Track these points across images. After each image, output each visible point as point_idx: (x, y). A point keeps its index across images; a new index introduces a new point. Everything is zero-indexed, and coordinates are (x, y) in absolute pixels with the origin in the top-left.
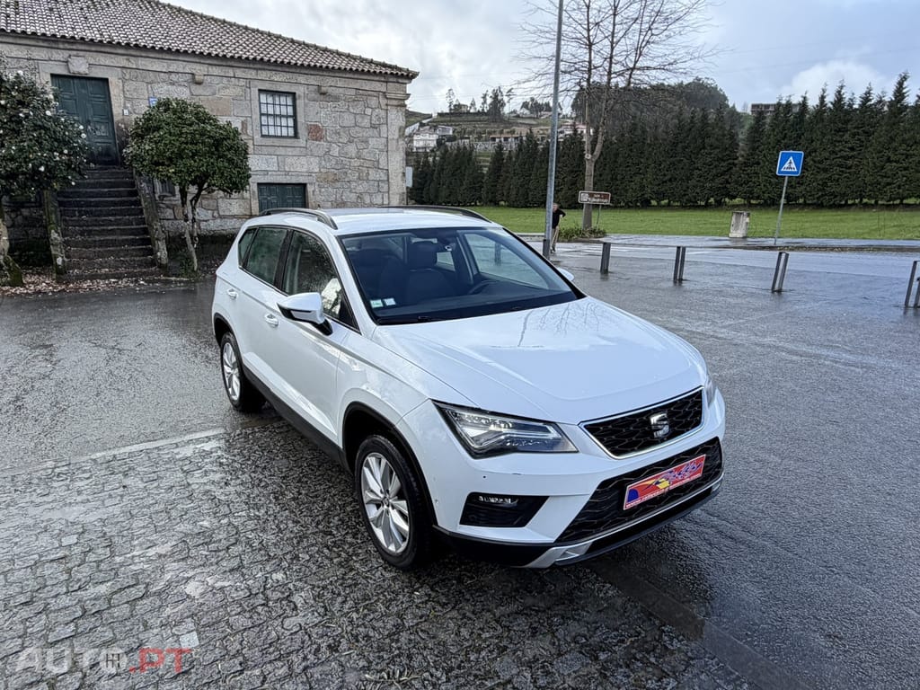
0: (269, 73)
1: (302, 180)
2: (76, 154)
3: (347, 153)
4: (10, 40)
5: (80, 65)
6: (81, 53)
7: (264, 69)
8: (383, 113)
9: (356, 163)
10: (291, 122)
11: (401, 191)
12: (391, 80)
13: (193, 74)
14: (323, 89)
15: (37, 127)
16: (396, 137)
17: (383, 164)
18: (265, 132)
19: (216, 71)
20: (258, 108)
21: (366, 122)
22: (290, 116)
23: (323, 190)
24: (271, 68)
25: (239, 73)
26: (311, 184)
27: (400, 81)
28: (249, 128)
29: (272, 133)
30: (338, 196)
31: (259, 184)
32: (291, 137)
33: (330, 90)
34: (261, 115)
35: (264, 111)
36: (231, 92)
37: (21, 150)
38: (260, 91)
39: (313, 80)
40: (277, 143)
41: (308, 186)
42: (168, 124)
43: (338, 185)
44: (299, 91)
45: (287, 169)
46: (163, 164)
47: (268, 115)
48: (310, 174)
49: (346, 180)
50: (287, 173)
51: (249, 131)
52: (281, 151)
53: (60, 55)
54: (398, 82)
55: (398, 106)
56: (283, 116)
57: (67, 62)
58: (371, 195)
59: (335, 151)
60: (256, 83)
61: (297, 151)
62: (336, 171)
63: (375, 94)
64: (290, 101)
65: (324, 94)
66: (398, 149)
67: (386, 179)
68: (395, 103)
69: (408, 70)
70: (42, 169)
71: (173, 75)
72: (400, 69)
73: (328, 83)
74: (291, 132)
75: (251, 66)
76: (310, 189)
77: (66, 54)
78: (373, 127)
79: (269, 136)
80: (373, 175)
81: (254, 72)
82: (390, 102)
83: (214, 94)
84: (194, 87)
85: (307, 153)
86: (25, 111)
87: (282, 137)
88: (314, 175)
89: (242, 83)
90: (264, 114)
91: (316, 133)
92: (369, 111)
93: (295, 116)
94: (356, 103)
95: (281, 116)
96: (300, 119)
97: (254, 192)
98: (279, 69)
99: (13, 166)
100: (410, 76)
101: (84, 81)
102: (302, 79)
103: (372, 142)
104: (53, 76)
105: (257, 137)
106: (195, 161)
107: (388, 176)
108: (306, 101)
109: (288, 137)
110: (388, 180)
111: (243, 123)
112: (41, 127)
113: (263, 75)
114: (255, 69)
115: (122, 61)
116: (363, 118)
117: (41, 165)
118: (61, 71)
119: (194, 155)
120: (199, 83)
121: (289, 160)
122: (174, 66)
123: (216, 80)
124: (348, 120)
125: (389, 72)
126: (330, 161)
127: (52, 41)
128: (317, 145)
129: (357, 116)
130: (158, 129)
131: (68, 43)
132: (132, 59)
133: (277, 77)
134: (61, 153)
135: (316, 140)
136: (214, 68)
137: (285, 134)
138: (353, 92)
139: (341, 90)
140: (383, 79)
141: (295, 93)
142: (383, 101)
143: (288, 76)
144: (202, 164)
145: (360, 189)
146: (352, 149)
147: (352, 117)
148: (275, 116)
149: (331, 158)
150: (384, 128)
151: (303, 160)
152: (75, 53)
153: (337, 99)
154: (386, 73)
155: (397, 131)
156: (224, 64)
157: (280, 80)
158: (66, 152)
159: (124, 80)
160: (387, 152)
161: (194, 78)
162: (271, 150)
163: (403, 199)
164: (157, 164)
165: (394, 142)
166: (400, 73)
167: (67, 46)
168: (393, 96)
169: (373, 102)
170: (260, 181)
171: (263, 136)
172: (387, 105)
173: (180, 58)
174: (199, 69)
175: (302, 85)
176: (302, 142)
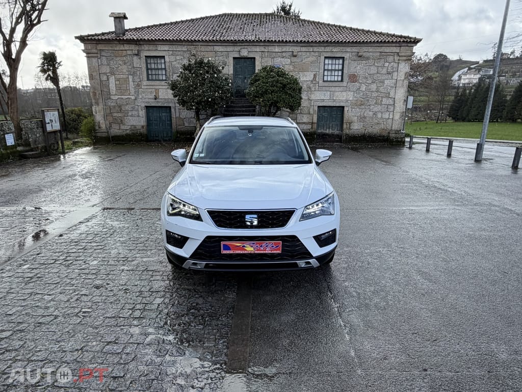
0: (331, 48)
1: (342, 104)
2: (225, 93)
3: (370, 89)
4: (220, 44)
5: (244, 53)
6: (246, 47)
7: (328, 46)
8: (396, 65)
9: (375, 94)
10: (340, 73)
11: (402, 111)
12: (403, 45)
13: (293, 52)
14: (360, 54)
15: (210, 82)
16: (403, 78)
17: (392, 95)
18: (325, 79)
19: (304, 49)
20: (323, 67)
21: (384, 71)
22: (340, 70)
23: (353, 110)
24: (333, 45)
25: (316, 49)
26: (347, 106)
27: (409, 45)
28: (318, 77)
29: (329, 79)
30: (362, 113)
31: (319, 107)
32: (339, 81)
33: (364, 54)
34: (325, 70)
35: (326, 68)
36: (311, 59)
37: (203, 92)
38: (326, 58)
39: (355, 49)
40: (331, 84)
41: (345, 108)
42: (263, 78)
43: (363, 107)
44: (346, 56)
45: (334, 99)
46: (258, 97)
47: (328, 70)
48: (347, 101)
49: (368, 104)
50: (334, 101)
51: (317, 79)
52: (333, 89)
53: (237, 49)
54: (407, 46)
55: (406, 60)
56: (337, 70)
57: (240, 51)
58: (382, 113)
59: (363, 88)
60: (324, 53)
61: (341, 89)
62: (362, 99)
63: (392, 54)
64: (341, 61)
65: (360, 56)
66: (403, 86)
67: (393, 103)
68: (405, 58)
69: (415, 38)
70: (210, 100)
71: (284, 53)
72: (411, 38)
73: (363, 50)
74: (340, 79)
75: (322, 45)
76: (346, 109)
77: (240, 47)
78: (389, 73)
79: (327, 81)
80: (385, 101)
81: (323, 48)
82: (401, 58)
83: (302, 61)
84: (292, 58)
85: (347, 89)
86: (207, 75)
87: (334, 81)
88: (349, 101)
89: (317, 54)
90: (326, 70)
91: (353, 78)
92: (387, 64)
93: (342, 70)
94: (379, 60)
95: (335, 70)
96: (345, 71)
97: (315, 111)
98: (337, 45)
99: (199, 99)
100: (416, 41)
101: (246, 59)
102: (349, 49)
103: (386, 82)
104: (234, 58)
105: (321, 82)
106: (272, 95)
107: (394, 101)
108: (350, 61)
109: (338, 81)
110: (394, 104)
111: (314, 75)
112: (212, 82)
113: (328, 49)
114: (323, 46)
115: (262, 49)
116: (382, 68)
117: (210, 98)
118: (237, 56)
119: (272, 92)
120: (295, 56)
121: (336, 94)
122: (285, 49)
123: (304, 54)
124: (373, 70)
125: (402, 40)
126: (359, 93)
127: (234, 43)
128: (353, 85)
129: (380, 68)
130: (259, 80)
131: (241, 43)
132: (266, 47)
133: (335, 50)
134: (219, 93)
135: (353, 82)
136: (303, 48)
137: (336, 79)
138: (378, 54)
139: (371, 54)
140: (398, 45)
141: (344, 57)
142: (397, 58)
143: (341, 48)
144: (274, 97)
145: (376, 109)
146: (374, 87)
147: (376, 68)
148: (332, 70)
149: (360, 92)
150: (395, 74)
151: (344, 94)
152: (243, 47)
153: (368, 58)
154: (400, 41)
155: (404, 74)
156: (308, 45)
157: (337, 51)
158: (220, 92)
159: (262, 58)
160: (396, 87)
161: (293, 54)
162: (327, 89)
163: (403, 116)
164: (256, 97)
165: (401, 82)
166: (409, 40)
167: (241, 44)
168: (403, 54)
169: (391, 59)
170: (319, 105)
171: (324, 81)
172: (399, 60)
173: (288, 45)
174: (296, 49)
175: (348, 53)
176: (345, 84)
